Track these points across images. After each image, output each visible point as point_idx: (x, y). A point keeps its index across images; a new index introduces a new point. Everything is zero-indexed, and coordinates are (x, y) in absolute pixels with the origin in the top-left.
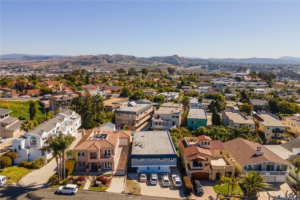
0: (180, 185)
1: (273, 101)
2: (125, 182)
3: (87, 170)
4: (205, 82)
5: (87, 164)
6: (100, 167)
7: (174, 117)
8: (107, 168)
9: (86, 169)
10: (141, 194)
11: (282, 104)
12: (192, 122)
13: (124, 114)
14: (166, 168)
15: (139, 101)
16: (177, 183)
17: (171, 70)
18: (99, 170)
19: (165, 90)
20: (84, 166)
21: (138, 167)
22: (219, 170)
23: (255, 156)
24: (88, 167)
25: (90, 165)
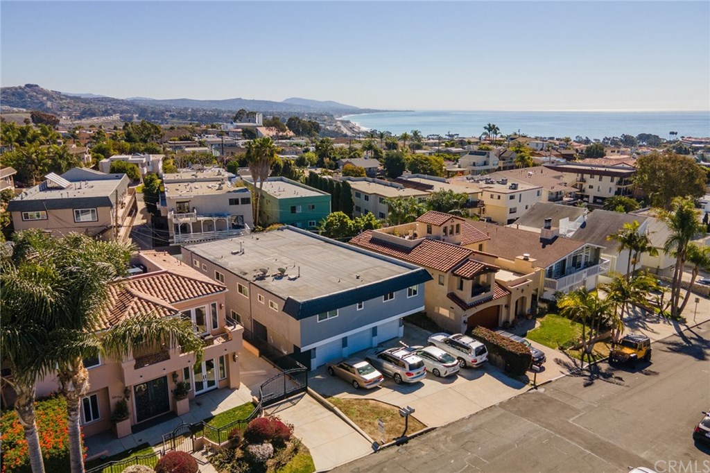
2: (336, 408)
3: (124, 426)
4: (181, 140)
5: (113, 402)
6: (181, 391)
7: (234, 202)
8: (206, 388)
9: (118, 425)
10: (429, 427)
12: (293, 209)
18: (183, 405)
20: (96, 416)
21: (315, 349)
22: (522, 291)
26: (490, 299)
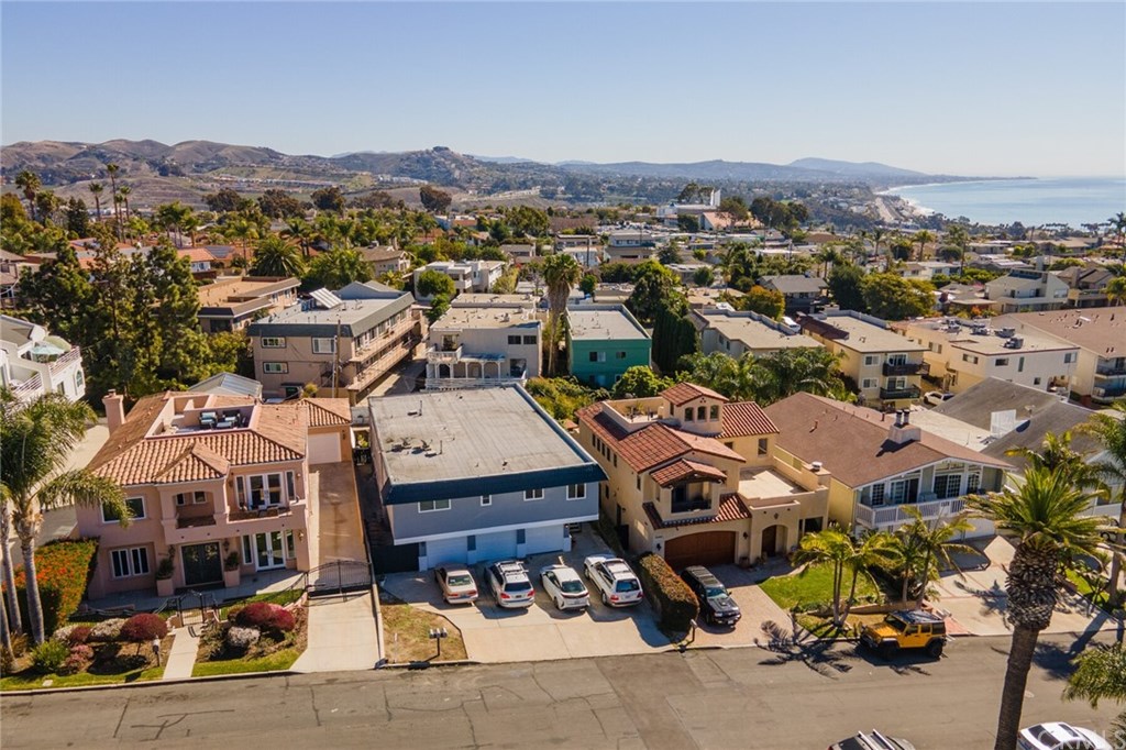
0: (633, 596)
1: (845, 276)
2: (380, 615)
3: (165, 586)
4: (577, 233)
5: (159, 558)
6: (233, 561)
7: (514, 340)
8: (271, 564)
9: (159, 583)
10: (470, 660)
11: (878, 284)
12: (594, 357)
13: (295, 340)
14: (548, 531)
15: (346, 289)
16: (623, 586)
17: (434, 197)
18: (231, 577)
19: (443, 253)
20: (145, 570)
21: (424, 543)
22: (776, 516)
23: (890, 446)
24: (166, 569)
25: (179, 562)
26: (707, 520)
